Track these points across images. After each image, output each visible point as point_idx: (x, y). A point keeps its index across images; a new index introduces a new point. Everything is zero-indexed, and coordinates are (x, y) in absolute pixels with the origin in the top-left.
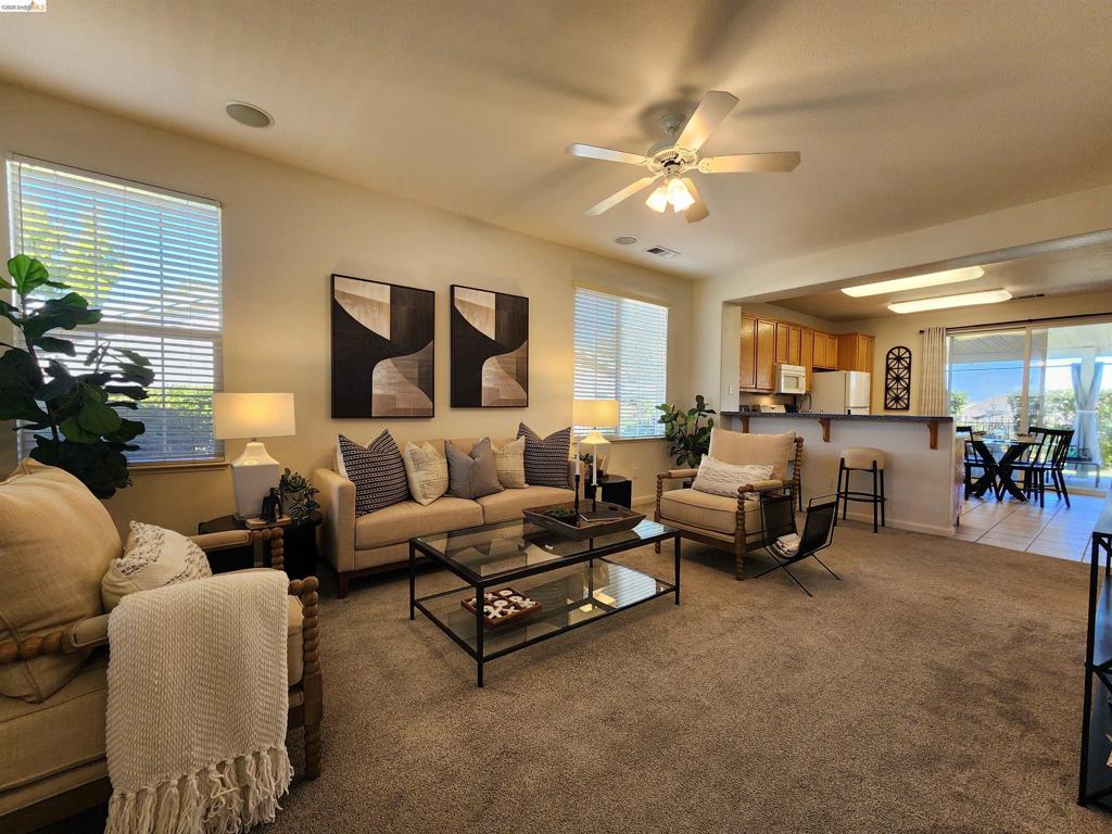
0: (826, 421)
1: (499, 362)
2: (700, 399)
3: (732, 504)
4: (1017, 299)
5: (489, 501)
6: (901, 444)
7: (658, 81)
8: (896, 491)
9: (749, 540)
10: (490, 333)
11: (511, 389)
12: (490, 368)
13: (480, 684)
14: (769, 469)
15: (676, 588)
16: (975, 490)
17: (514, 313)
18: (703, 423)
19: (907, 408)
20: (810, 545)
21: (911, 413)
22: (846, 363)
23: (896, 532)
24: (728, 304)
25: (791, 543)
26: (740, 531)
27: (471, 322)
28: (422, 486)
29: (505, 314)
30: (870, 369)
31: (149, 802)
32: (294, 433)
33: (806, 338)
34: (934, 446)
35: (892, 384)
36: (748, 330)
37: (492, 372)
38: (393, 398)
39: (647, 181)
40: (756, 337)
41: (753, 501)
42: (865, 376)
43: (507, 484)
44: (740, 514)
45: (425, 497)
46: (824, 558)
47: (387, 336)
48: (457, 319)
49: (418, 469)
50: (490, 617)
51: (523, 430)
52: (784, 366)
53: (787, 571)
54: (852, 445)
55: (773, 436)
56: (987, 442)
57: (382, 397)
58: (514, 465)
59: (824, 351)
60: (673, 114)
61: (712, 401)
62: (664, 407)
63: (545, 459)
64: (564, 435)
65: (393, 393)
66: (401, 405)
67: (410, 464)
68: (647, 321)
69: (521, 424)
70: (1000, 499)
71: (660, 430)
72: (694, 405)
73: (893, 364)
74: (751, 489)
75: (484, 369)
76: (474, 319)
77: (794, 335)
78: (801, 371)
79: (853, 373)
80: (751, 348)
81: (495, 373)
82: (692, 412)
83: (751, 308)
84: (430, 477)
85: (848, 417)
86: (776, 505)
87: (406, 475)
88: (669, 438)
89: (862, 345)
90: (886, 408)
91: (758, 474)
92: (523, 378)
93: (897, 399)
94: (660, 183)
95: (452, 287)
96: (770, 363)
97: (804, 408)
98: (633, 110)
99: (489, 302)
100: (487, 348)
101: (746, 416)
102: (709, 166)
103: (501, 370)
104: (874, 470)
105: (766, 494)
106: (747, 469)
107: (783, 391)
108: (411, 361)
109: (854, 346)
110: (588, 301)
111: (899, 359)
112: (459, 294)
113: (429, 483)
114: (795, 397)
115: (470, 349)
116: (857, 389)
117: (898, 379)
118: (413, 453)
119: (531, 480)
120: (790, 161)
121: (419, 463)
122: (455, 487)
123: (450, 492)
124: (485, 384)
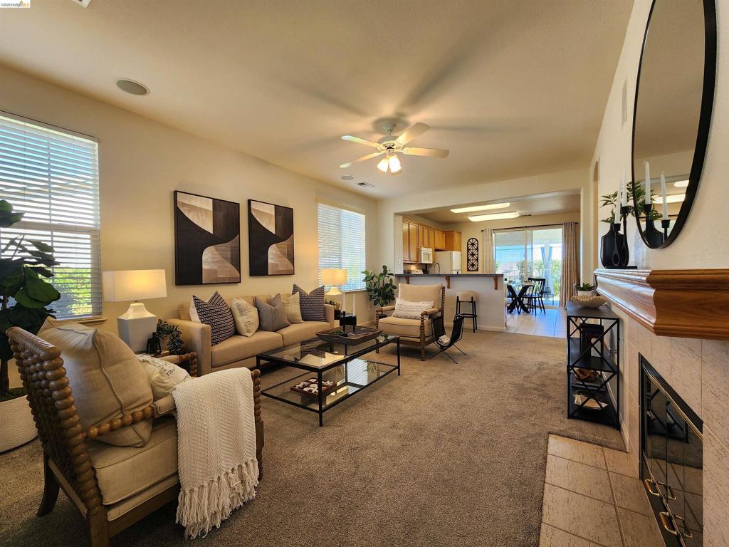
0: (448, 277)
1: (278, 247)
2: (385, 267)
3: (418, 322)
4: (522, 216)
5: (285, 331)
6: (481, 288)
7: (388, 109)
8: (481, 312)
9: (427, 339)
10: (272, 229)
11: (284, 264)
12: (274, 251)
13: (321, 425)
14: (432, 303)
15: (398, 367)
16: (511, 309)
17: (285, 217)
18: (387, 281)
19: (477, 270)
20: (455, 338)
21: (479, 272)
22: (449, 247)
23: (483, 332)
24: (396, 214)
25: (445, 339)
26: (423, 336)
27: (261, 223)
28: (246, 326)
29: (280, 218)
30: (460, 251)
31: (206, 490)
32: (166, 296)
33: (432, 232)
34: (496, 288)
35: (470, 257)
36: (406, 227)
37: (274, 254)
38: (216, 271)
39: (376, 154)
40: (409, 230)
41: (426, 319)
42: (459, 253)
43: (293, 322)
44: (422, 327)
45: (249, 332)
46: (460, 346)
47: (211, 231)
48: (252, 220)
49: (242, 315)
50: (313, 392)
51: (296, 289)
52: (422, 249)
53: (443, 354)
54: (460, 289)
55: (432, 285)
56: (513, 286)
57: (208, 270)
58: (295, 309)
59: (440, 241)
60: (393, 124)
61: (391, 269)
62: (366, 272)
63: (313, 305)
64: (321, 290)
65: (215, 268)
66: (220, 275)
67: (237, 312)
68: (354, 223)
69: (294, 285)
70: (519, 313)
71: (362, 286)
72: (382, 271)
73: (470, 247)
74: (426, 314)
75: (269, 251)
76: (263, 221)
77: (426, 230)
78: (430, 251)
79: (454, 252)
80: (407, 236)
81: (275, 254)
82: (381, 275)
83: (407, 216)
84: (250, 320)
85: (458, 275)
86: (436, 320)
87: (234, 320)
88: (369, 290)
89: (456, 236)
90: (468, 270)
91: (427, 306)
92: (291, 257)
93: (473, 265)
94: (384, 156)
95: (249, 201)
96: (416, 247)
97: (431, 271)
98: (373, 118)
99: (271, 211)
100: (273, 239)
101: (407, 276)
102: (407, 151)
103: (279, 252)
104: (472, 302)
105: (431, 316)
106: (421, 304)
107: (423, 262)
108: (226, 247)
109: (453, 236)
110: (325, 211)
111: (473, 244)
112: (253, 205)
113: (250, 323)
114: (426, 265)
115: (261, 240)
116: (455, 261)
117: (473, 255)
118: (238, 305)
119: (305, 318)
120: (445, 154)
121: (242, 311)
122: (264, 324)
123: (261, 328)
124: (270, 261)
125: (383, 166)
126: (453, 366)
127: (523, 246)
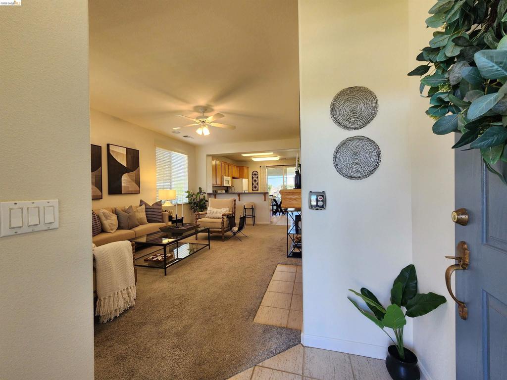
0: (239, 194)
1: (128, 176)
2: (200, 189)
3: (220, 220)
4: (281, 159)
5: (137, 229)
6: (257, 200)
7: (202, 102)
8: (257, 214)
9: (225, 229)
10: (124, 164)
11: (133, 187)
12: (125, 178)
13: (166, 275)
14: (228, 209)
15: (209, 245)
16: (274, 213)
17: (134, 156)
18: (202, 197)
19: (258, 190)
20: (240, 228)
21: (259, 191)
22: (241, 176)
23: (258, 225)
24: (208, 156)
25: (235, 229)
26: (223, 227)
27: (116, 159)
28: (110, 226)
29: (130, 157)
30: (248, 178)
33: (230, 167)
34: (265, 200)
35: (254, 182)
36: (214, 163)
37: (125, 179)
39: (196, 124)
40: (216, 165)
41: (225, 218)
42: (247, 180)
43: (141, 223)
44: (223, 223)
45: (112, 230)
46: (244, 232)
48: (110, 157)
49: (107, 219)
50: (159, 260)
51: (142, 203)
52: (224, 177)
53: (234, 237)
54: (246, 201)
55: (227, 199)
56: (276, 199)
58: (142, 215)
59: (235, 172)
60: (206, 109)
61: (204, 190)
62: (188, 192)
63: (154, 212)
64: (160, 203)
67: (103, 218)
68: (180, 160)
69: (141, 200)
70: (280, 214)
71: (186, 201)
72: (198, 191)
73: (254, 176)
74: (225, 215)
75: (122, 178)
76: (118, 158)
77: (227, 166)
78: (229, 178)
79: (244, 179)
80: (215, 169)
81: (127, 180)
82: (198, 193)
83: (214, 157)
84: (112, 222)
85: (245, 193)
86: (231, 218)
87: (101, 223)
88: (190, 203)
89: (245, 170)
90: (253, 190)
91: (226, 211)
92: (138, 182)
93: (255, 187)
94: (200, 126)
95: (108, 145)
96: (220, 176)
97: (230, 191)
98: (193, 105)
99: (124, 151)
100: (123, 170)
101: (215, 194)
102: (214, 125)
103: (129, 179)
104: (252, 208)
105: (228, 216)
106: (222, 210)
107: (225, 185)
109: (243, 169)
110: (161, 153)
111: (255, 175)
112: (111, 148)
113: (112, 224)
114: (227, 187)
115: (116, 171)
116: (245, 184)
117: (255, 181)
118: (104, 213)
119: (149, 221)
120: (234, 128)
121: (107, 217)
122: (122, 225)
123: (119, 228)
124: (123, 185)
125: (199, 131)
126: (239, 242)
127: (282, 176)
